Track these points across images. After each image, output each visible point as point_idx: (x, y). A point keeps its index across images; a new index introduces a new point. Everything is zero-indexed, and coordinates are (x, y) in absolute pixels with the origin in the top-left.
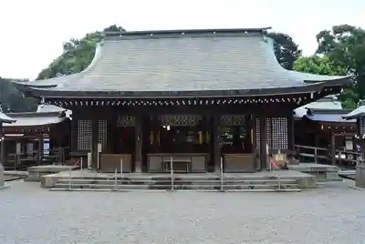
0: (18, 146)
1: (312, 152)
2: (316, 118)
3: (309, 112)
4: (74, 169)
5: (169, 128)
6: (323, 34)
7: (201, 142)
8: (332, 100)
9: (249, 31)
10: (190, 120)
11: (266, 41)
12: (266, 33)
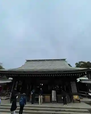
2: (83, 82)
3: (80, 80)
5: (42, 85)
8: (85, 77)
9: (61, 59)
11: (66, 62)
12: (65, 60)
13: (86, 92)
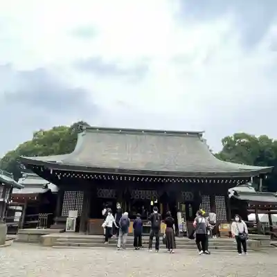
2: (242, 197)
3: (236, 193)
4: (61, 232)
6: (227, 139)
8: (248, 186)
9: (189, 133)
11: (202, 141)
12: (201, 135)
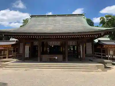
0: (3, 52)
1: (100, 55)
3: (99, 41)
5: (53, 46)
7: (61, 51)
10: (58, 43)
11: (84, 18)
12: (84, 15)
13: (102, 54)
